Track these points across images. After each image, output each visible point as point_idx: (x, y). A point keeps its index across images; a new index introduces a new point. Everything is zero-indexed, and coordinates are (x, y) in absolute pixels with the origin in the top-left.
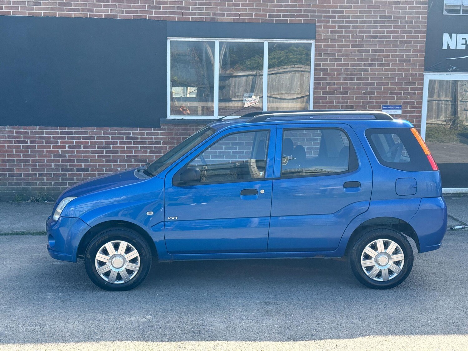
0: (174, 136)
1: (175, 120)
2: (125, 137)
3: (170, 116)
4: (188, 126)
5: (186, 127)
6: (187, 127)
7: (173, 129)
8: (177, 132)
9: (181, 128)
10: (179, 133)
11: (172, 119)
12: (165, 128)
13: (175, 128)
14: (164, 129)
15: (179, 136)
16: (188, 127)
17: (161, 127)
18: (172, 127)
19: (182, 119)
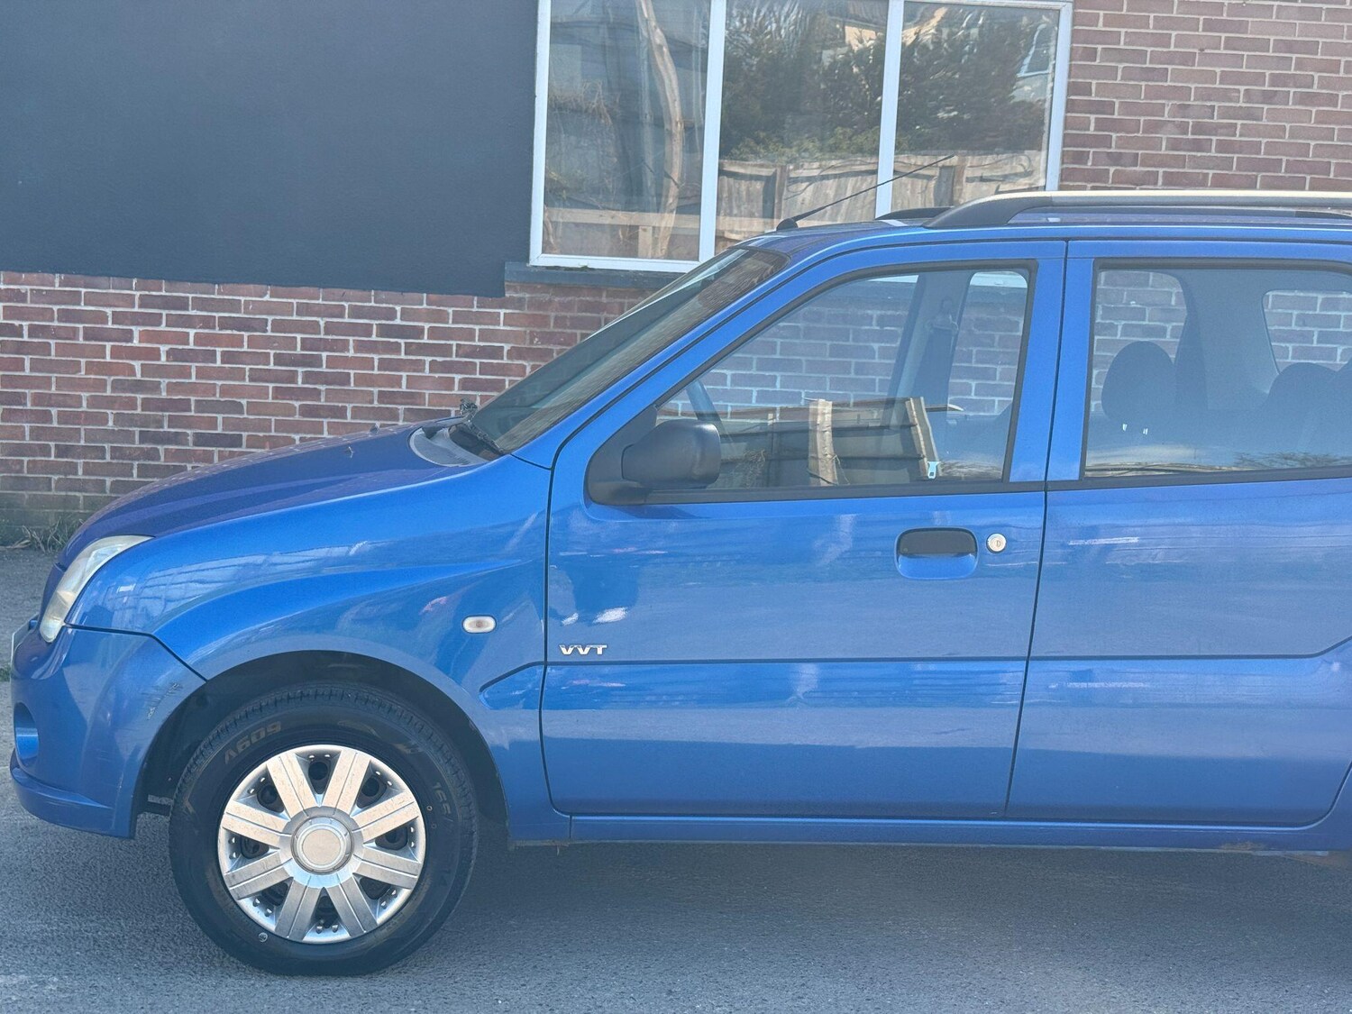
0: (552, 328)
1: (559, 271)
2: (375, 327)
3: (539, 258)
4: (604, 294)
5: (597, 299)
6: (601, 296)
7: (550, 301)
8: (563, 314)
9: (577, 299)
10: (572, 318)
11: (548, 268)
12: (520, 300)
13: (557, 299)
14: (519, 303)
15: (569, 331)
16: (604, 300)
17: (507, 295)
18: (547, 297)
19: (585, 268)
